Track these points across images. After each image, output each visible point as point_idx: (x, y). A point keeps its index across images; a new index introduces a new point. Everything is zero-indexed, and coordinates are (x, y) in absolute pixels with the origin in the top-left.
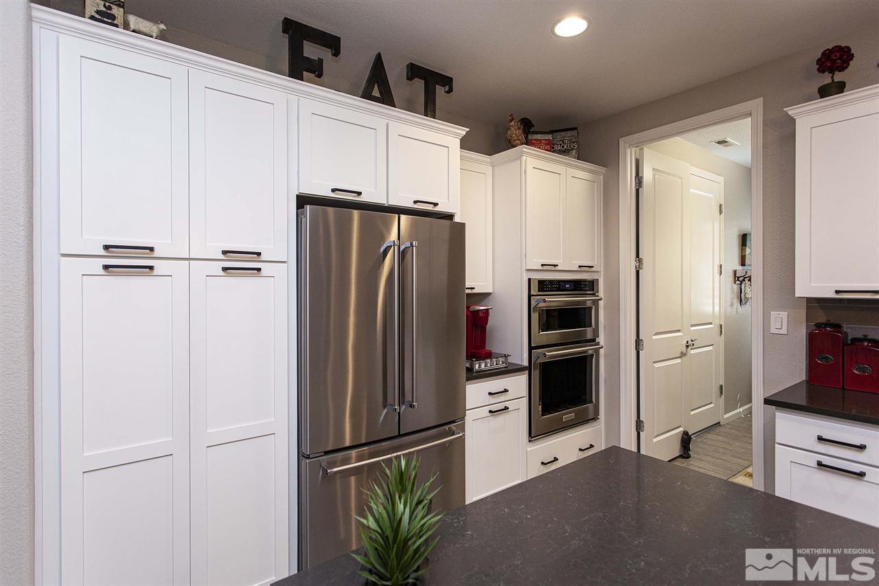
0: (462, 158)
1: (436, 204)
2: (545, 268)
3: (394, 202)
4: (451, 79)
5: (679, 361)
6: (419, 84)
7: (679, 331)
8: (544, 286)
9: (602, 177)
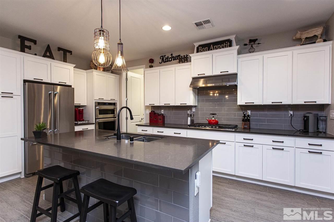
0: (74, 70)
1: (66, 83)
2: (100, 99)
3: (52, 82)
4: (72, 51)
5: (139, 122)
6: (62, 52)
7: (139, 115)
8: (99, 104)
9: (118, 77)
